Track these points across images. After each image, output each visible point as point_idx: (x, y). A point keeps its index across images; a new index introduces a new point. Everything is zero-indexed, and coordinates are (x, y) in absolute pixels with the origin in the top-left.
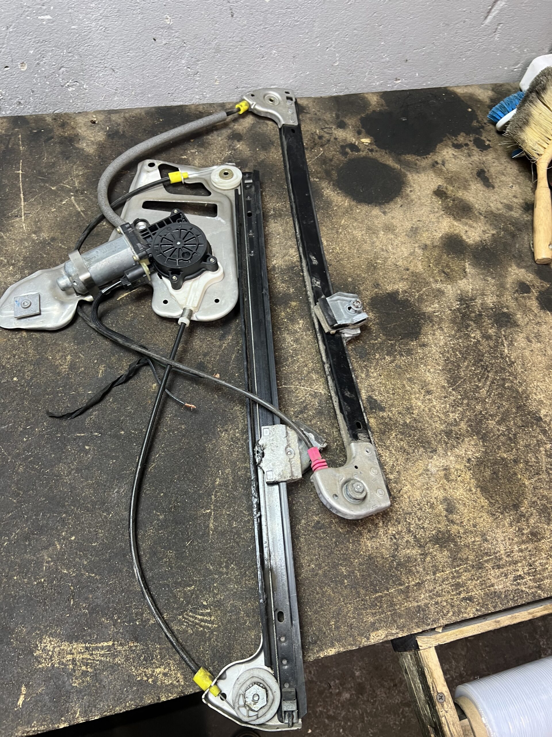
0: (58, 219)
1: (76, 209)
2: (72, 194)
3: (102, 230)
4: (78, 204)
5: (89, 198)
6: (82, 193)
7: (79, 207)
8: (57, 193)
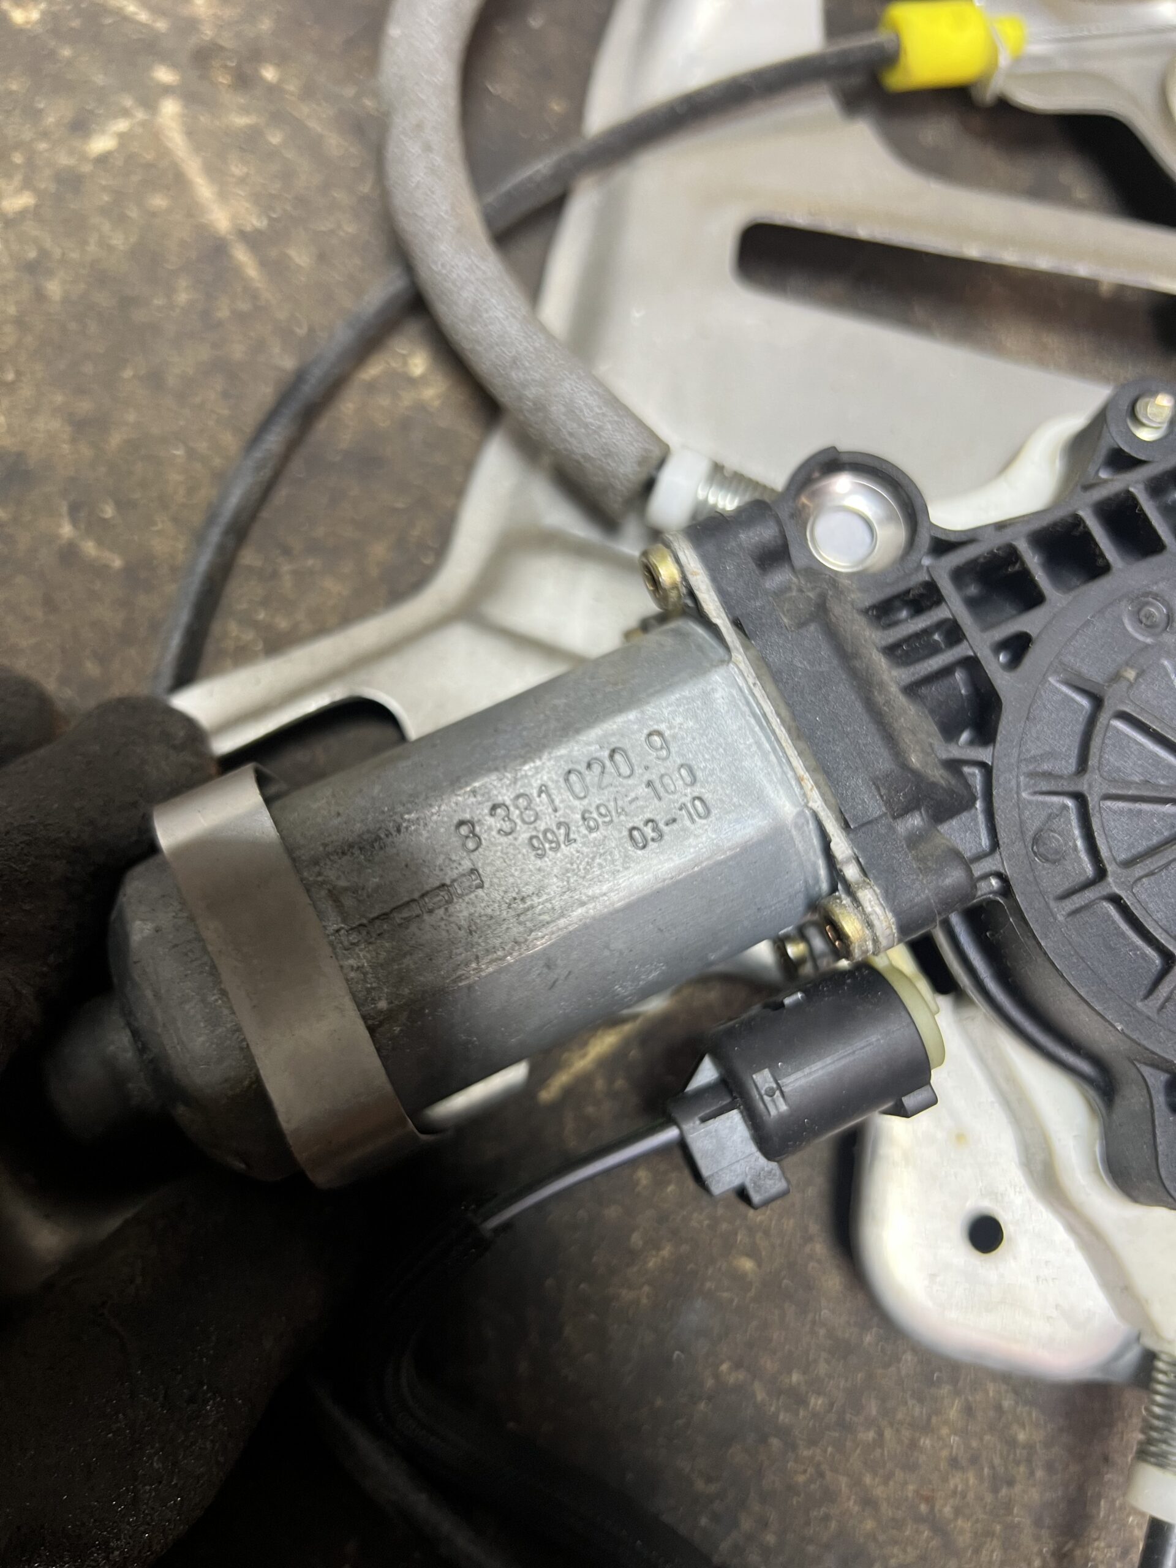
0: (54, 288)
1: (193, 210)
2: (164, 75)
3: (405, 425)
4: (215, 171)
5: (297, 129)
6: (244, 80)
7: (223, 196)
8: (52, 55)
